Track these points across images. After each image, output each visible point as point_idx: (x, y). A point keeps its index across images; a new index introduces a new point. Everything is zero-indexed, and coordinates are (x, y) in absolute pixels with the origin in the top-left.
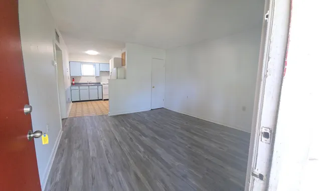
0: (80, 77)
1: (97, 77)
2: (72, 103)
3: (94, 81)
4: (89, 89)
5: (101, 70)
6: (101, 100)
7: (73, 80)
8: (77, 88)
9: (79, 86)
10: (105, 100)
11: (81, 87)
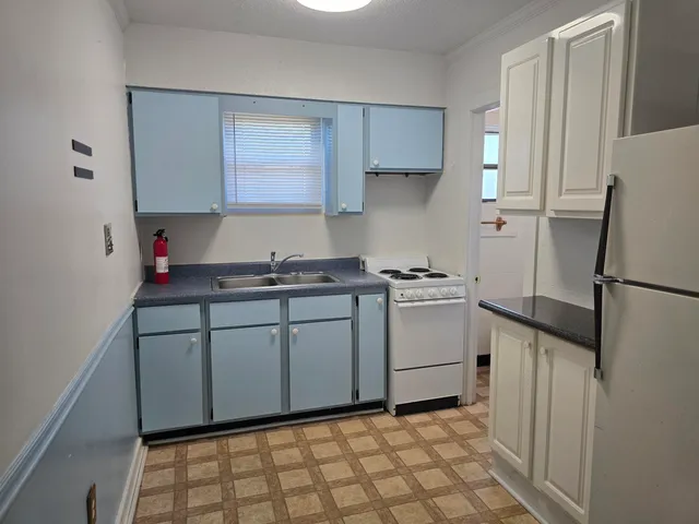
0: (213, 218)
1: (339, 219)
2: (139, 451)
3: (319, 248)
4: (286, 324)
5: (376, 162)
6: (379, 406)
7: (160, 251)
8: (190, 315)
9: (205, 303)
10: (404, 410)
11: (220, 314)
